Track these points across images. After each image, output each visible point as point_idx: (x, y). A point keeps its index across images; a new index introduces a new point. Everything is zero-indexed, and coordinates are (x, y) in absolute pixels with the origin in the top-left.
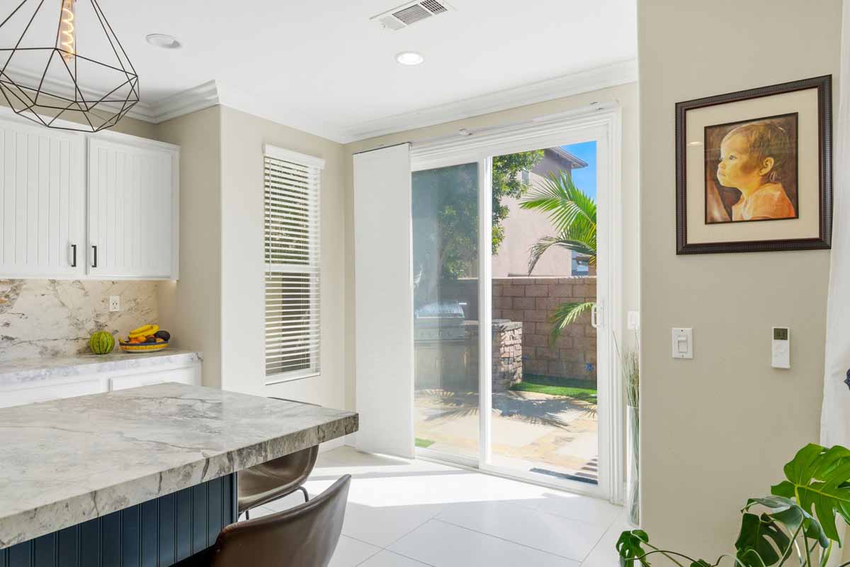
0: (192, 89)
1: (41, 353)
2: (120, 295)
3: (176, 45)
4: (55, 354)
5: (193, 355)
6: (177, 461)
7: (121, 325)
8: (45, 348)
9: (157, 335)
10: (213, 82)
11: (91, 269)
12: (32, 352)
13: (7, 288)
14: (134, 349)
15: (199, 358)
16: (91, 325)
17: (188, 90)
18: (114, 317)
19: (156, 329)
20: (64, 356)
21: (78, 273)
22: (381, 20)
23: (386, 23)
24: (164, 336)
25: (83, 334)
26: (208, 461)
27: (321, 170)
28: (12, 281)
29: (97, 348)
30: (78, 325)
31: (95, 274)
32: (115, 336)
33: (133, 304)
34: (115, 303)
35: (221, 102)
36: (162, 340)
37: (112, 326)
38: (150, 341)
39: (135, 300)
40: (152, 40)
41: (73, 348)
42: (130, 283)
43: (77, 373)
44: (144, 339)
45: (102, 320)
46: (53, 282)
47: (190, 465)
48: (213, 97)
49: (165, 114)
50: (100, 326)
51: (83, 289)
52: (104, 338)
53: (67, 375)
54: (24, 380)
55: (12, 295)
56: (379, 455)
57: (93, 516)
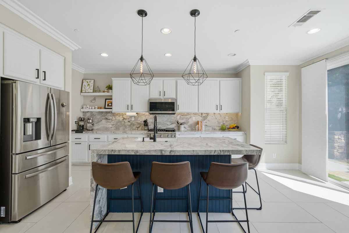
0: (243, 63)
1: (212, 129)
2: (228, 116)
3: (235, 55)
4: (215, 129)
5: (243, 132)
6: (209, 149)
7: (228, 124)
8: (213, 128)
9: (236, 127)
10: (247, 60)
11: (221, 111)
12: (211, 129)
13: (206, 115)
14: (230, 130)
15: (245, 133)
16: (222, 123)
17: (242, 64)
18: (227, 122)
19: (236, 125)
20: (216, 130)
21: (218, 112)
22: (293, 26)
23: (295, 26)
24: (238, 127)
25: (220, 125)
26: (215, 151)
27: (288, 76)
28: (207, 113)
29: (223, 129)
30: (219, 123)
31: (222, 112)
32: (227, 127)
33: (231, 119)
34: (227, 119)
35: (250, 64)
36: (237, 128)
37: (226, 124)
38: (234, 128)
39: (232, 118)
40: (229, 55)
41: (218, 128)
42: (230, 114)
43: (216, 134)
44: (232, 127)
45: (224, 122)
46: (214, 113)
47: (211, 150)
48: (248, 64)
49: (238, 71)
50: (224, 124)
51: (220, 115)
52: (224, 127)
53: (214, 134)
54: (207, 134)
55: (207, 116)
56: (311, 176)
57: (193, 155)
